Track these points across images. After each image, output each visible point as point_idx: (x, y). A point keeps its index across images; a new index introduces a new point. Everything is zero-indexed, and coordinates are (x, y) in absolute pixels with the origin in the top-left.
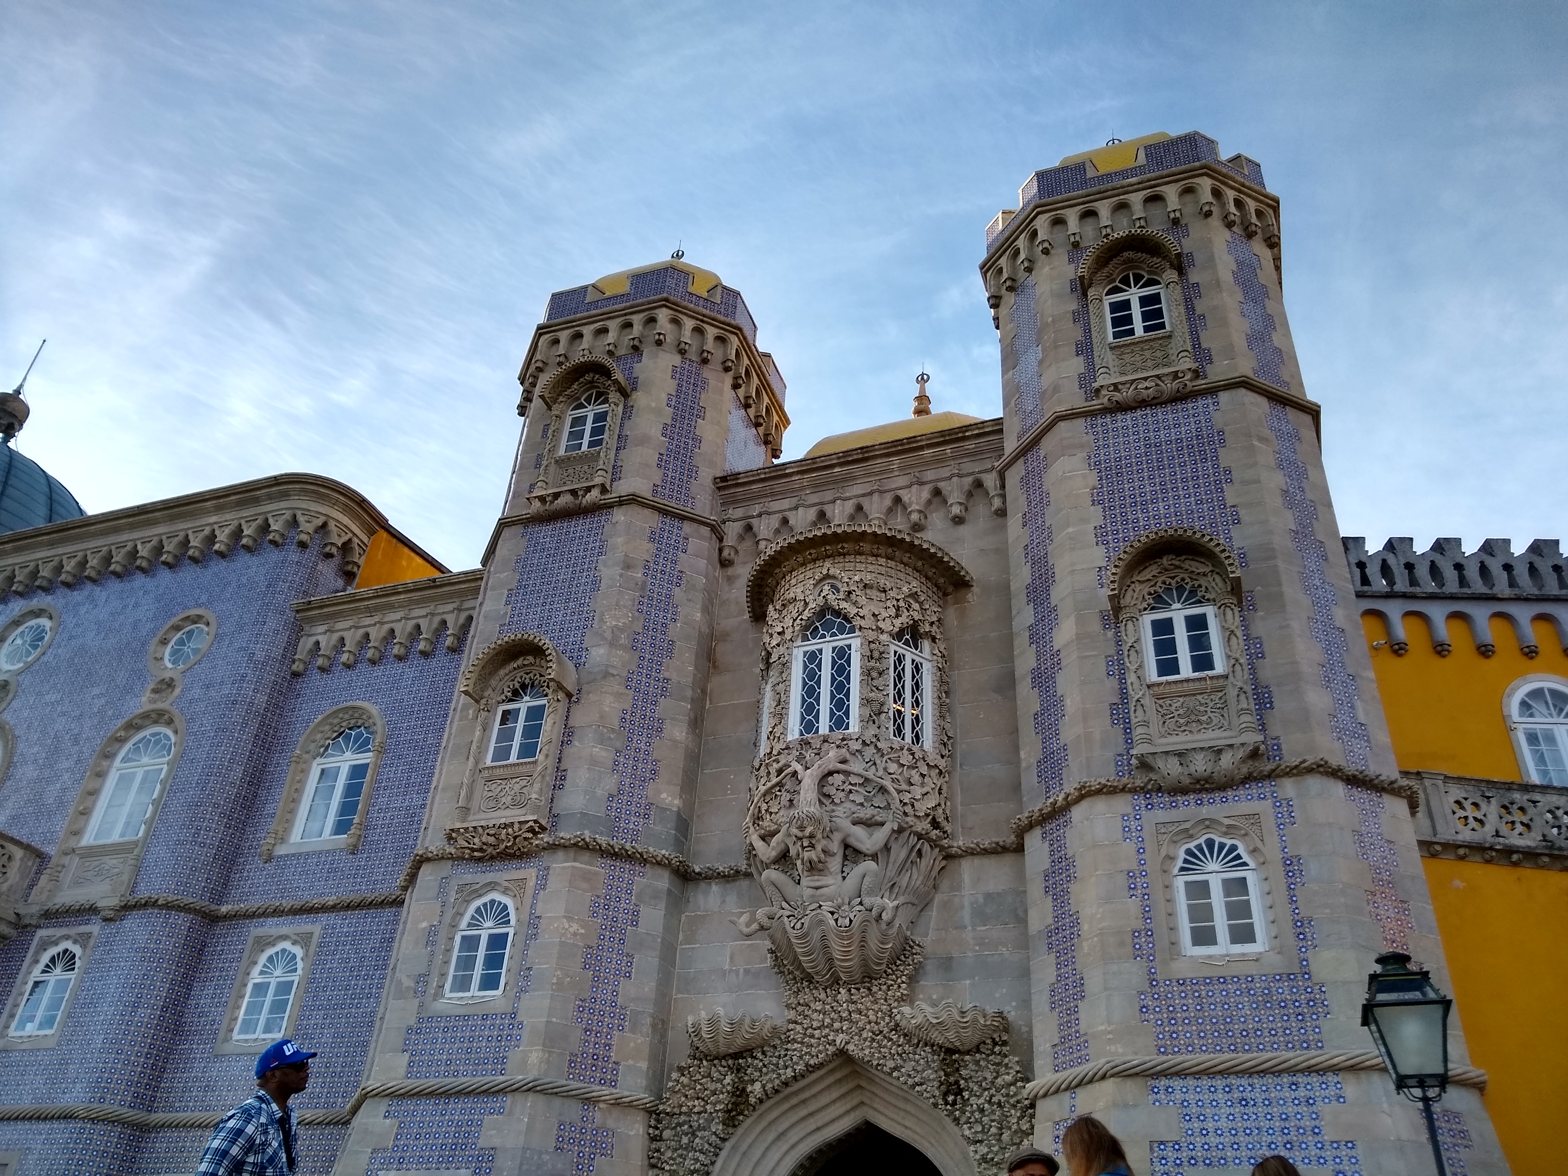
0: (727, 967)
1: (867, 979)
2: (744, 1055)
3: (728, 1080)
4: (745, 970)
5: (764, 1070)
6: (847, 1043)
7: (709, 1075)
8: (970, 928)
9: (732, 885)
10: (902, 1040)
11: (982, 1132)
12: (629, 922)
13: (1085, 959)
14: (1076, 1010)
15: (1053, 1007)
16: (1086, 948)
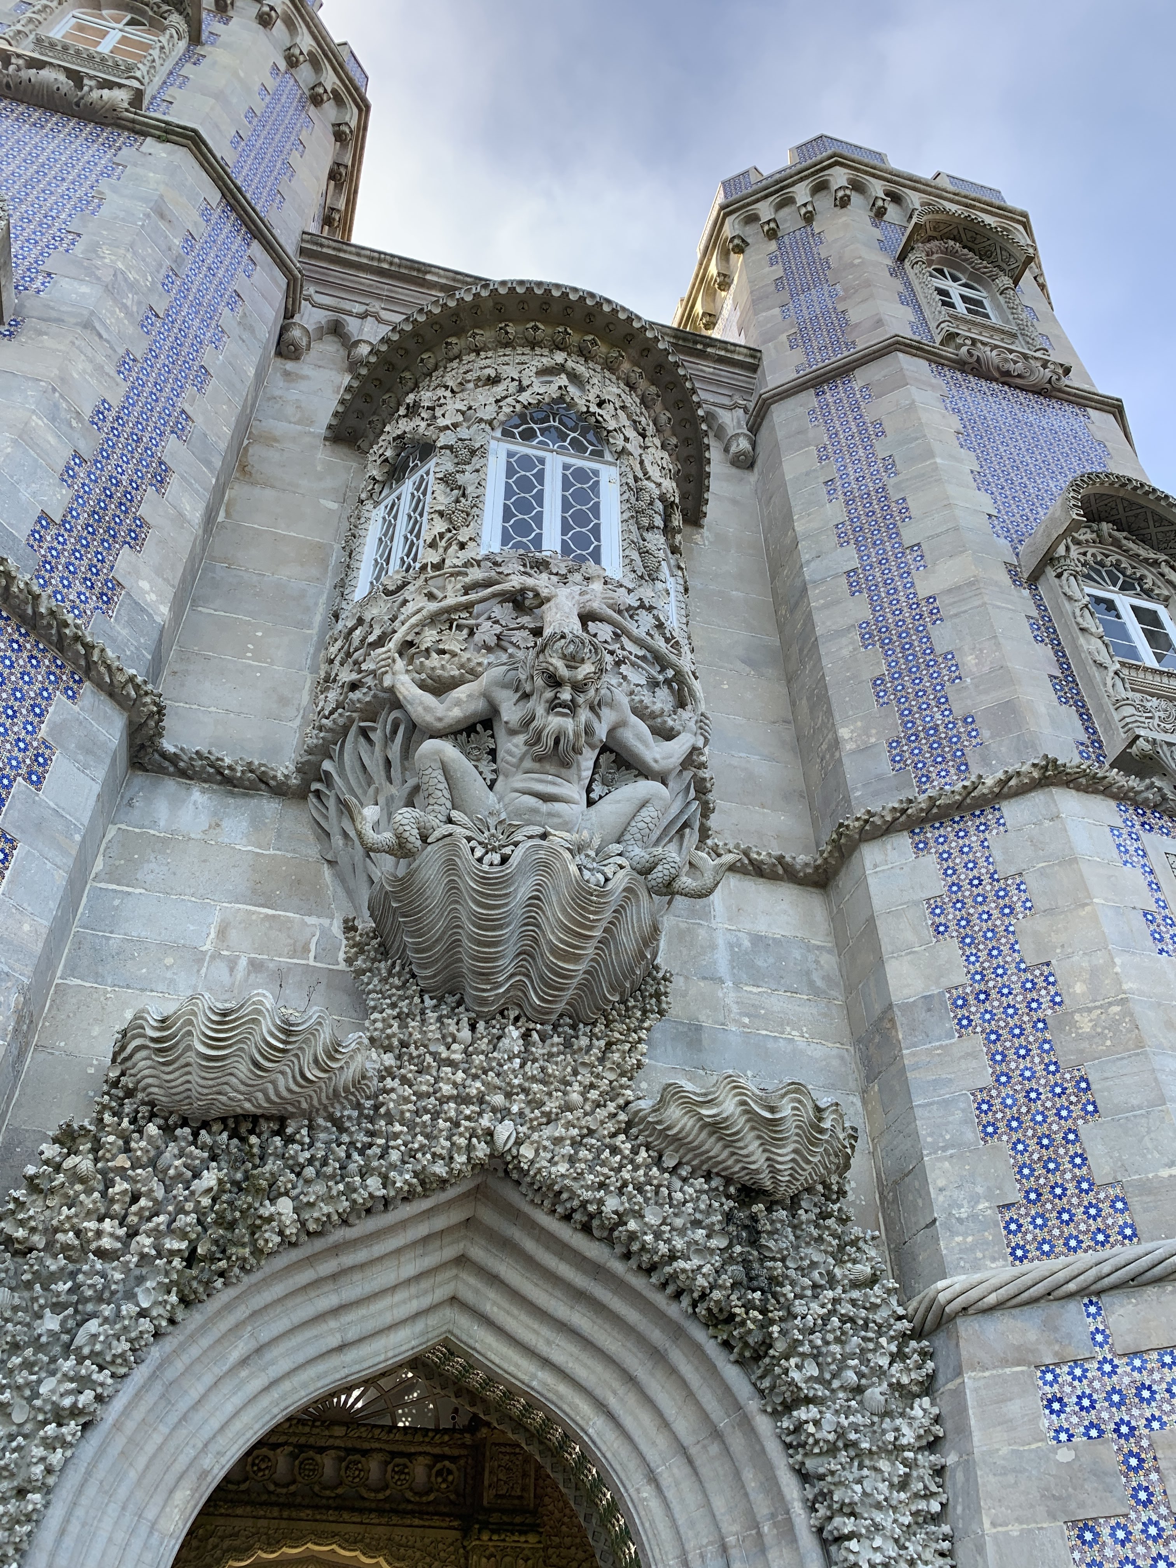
0: (208, 947)
1: (568, 1020)
2: (264, 1126)
3: (209, 1179)
4: (252, 963)
5: (309, 1172)
6: (518, 1143)
7: (153, 1163)
8: (730, 984)
9: (240, 801)
10: (643, 1154)
11: (819, 1380)
12: (23, 771)
13: (1085, 1045)
14: (1071, 1137)
15: (989, 1131)
16: (1085, 1023)
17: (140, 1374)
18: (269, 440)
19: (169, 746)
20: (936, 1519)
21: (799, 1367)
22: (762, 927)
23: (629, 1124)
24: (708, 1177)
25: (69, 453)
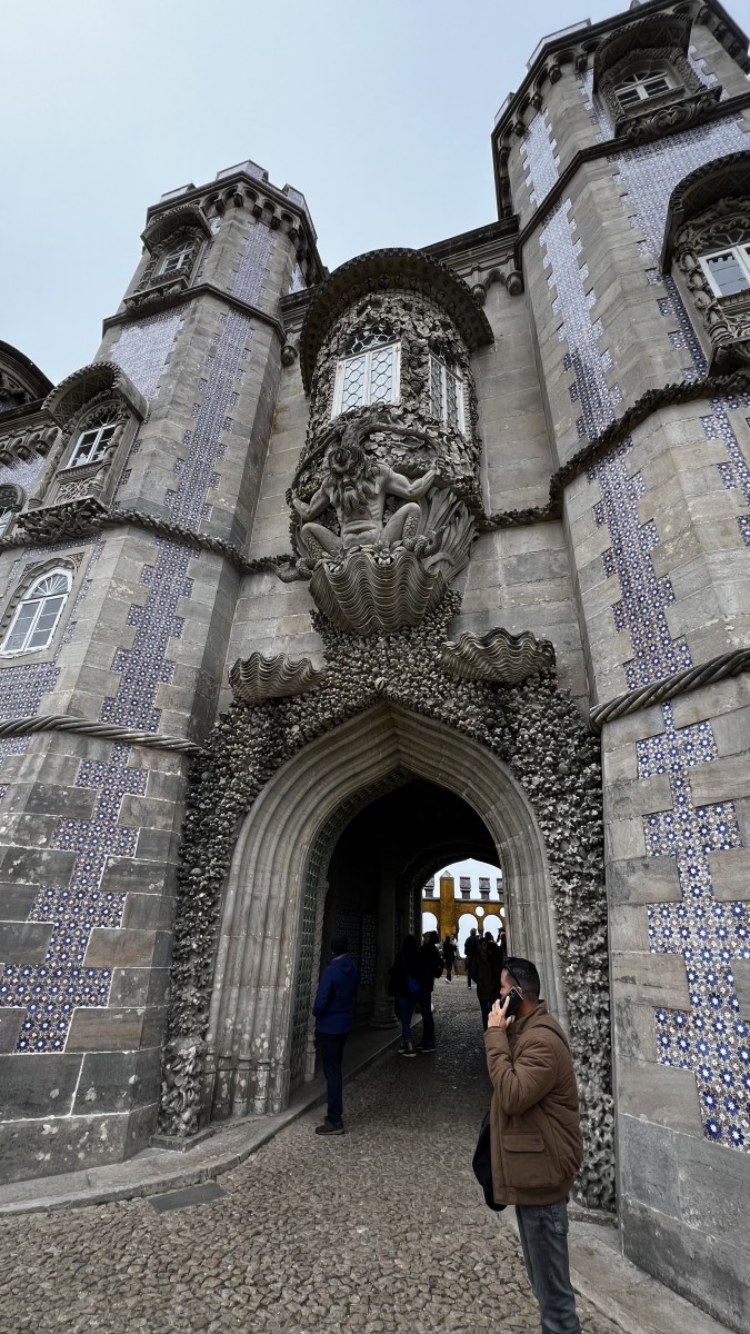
1: (405, 627)
2: (283, 701)
3: (267, 724)
4: (290, 637)
5: (303, 714)
6: (385, 686)
7: (250, 722)
8: (505, 586)
10: (442, 678)
11: (535, 762)
12: (181, 592)
13: (670, 561)
14: (661, 616)
15: (620, 625)
16: (670, 549)
17: (262, 795)
18: (284, 409)
19: (250, 561)
20: (596, 818)
21: (521, 759)
22: (524, 551)
23: (436, 666)
24: (475, 683)
25: (174, 460)
